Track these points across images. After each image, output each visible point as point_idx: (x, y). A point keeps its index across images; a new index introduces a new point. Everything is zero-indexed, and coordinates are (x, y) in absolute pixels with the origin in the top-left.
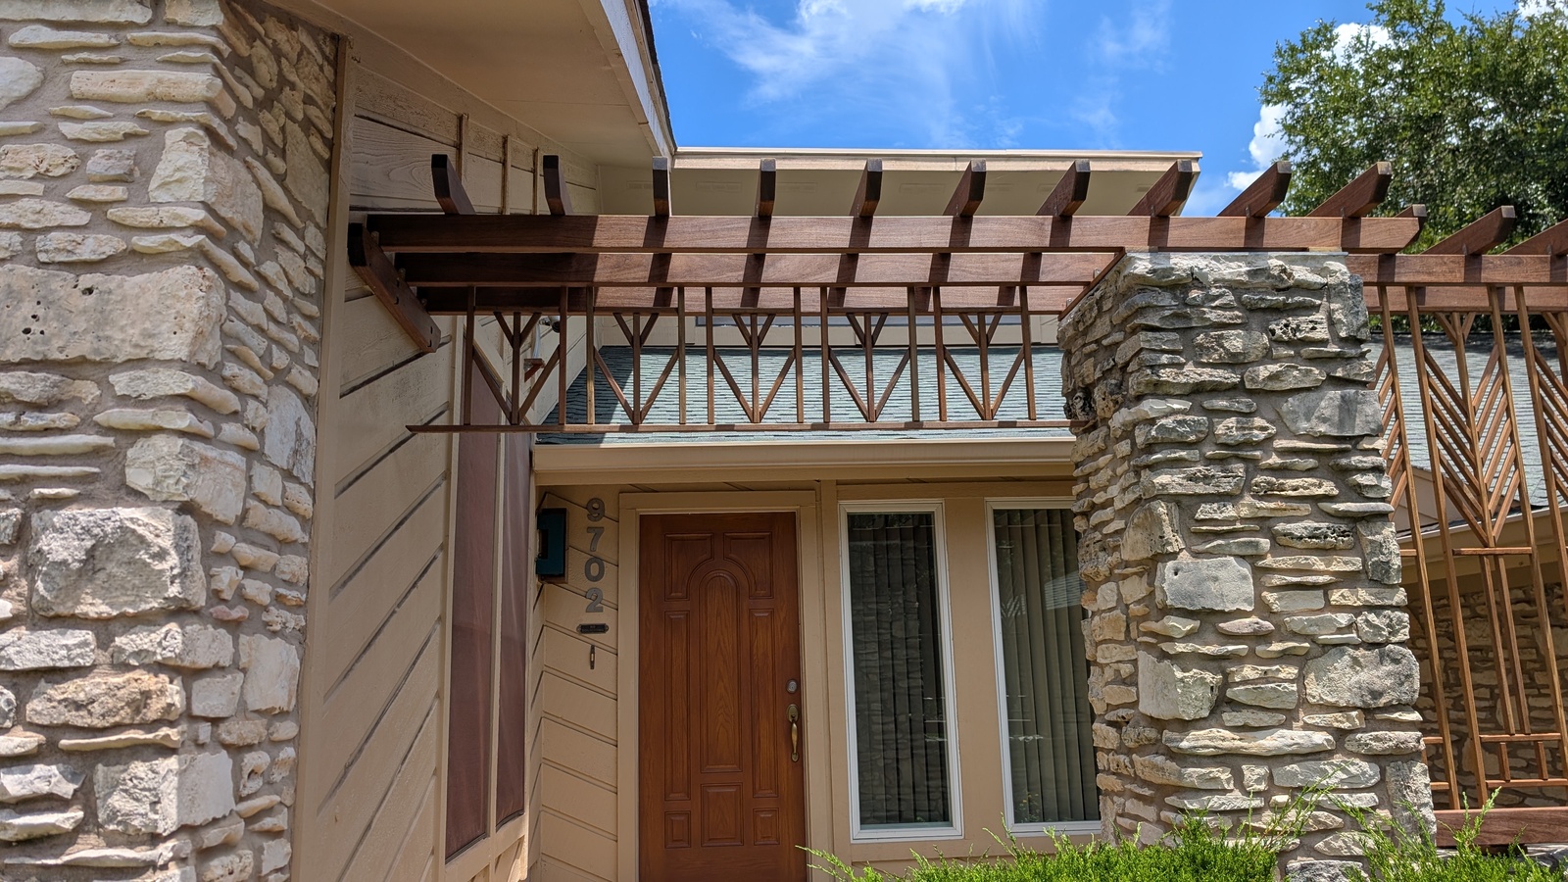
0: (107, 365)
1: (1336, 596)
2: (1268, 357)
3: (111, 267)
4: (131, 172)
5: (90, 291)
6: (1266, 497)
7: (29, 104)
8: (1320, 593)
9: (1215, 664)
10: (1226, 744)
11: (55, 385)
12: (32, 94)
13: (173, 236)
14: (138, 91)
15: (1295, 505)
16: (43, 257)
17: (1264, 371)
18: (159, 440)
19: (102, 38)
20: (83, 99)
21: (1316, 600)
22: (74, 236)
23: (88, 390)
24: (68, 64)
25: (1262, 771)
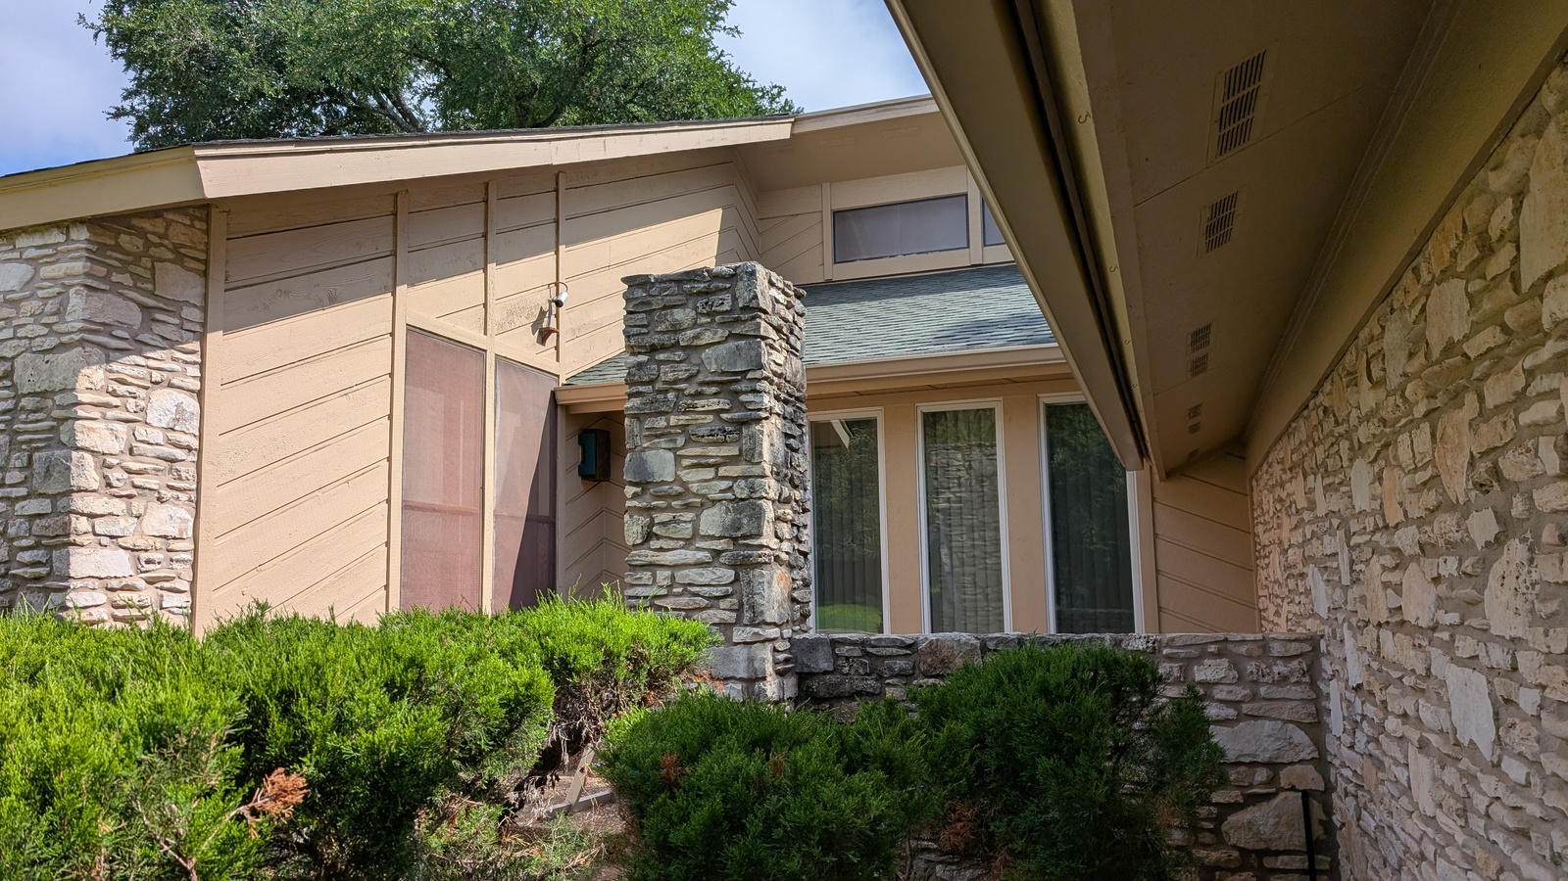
0: (54, 393)
1: (722, 471)
2: (695, 325)
3: (55, 351)
4: (59, 309)
5: (47, 362)
6: (685, 413)
7: (31, 283)
8: (713, 469)
9: (645, 514)
10: (649, 559)
11: (38, 402)
12: (32, 278)
13: (72, 336)
14: (61, 273)
15: (703, 416)
16: (34, 349)
17: (690, 333)
18: (70, 421)
19: (50, 251)
20: (45, 280)
21: (709, 473)
22: (43, 339)
23: (49, 403)
24: (42, 264)
25: (668, 573)
